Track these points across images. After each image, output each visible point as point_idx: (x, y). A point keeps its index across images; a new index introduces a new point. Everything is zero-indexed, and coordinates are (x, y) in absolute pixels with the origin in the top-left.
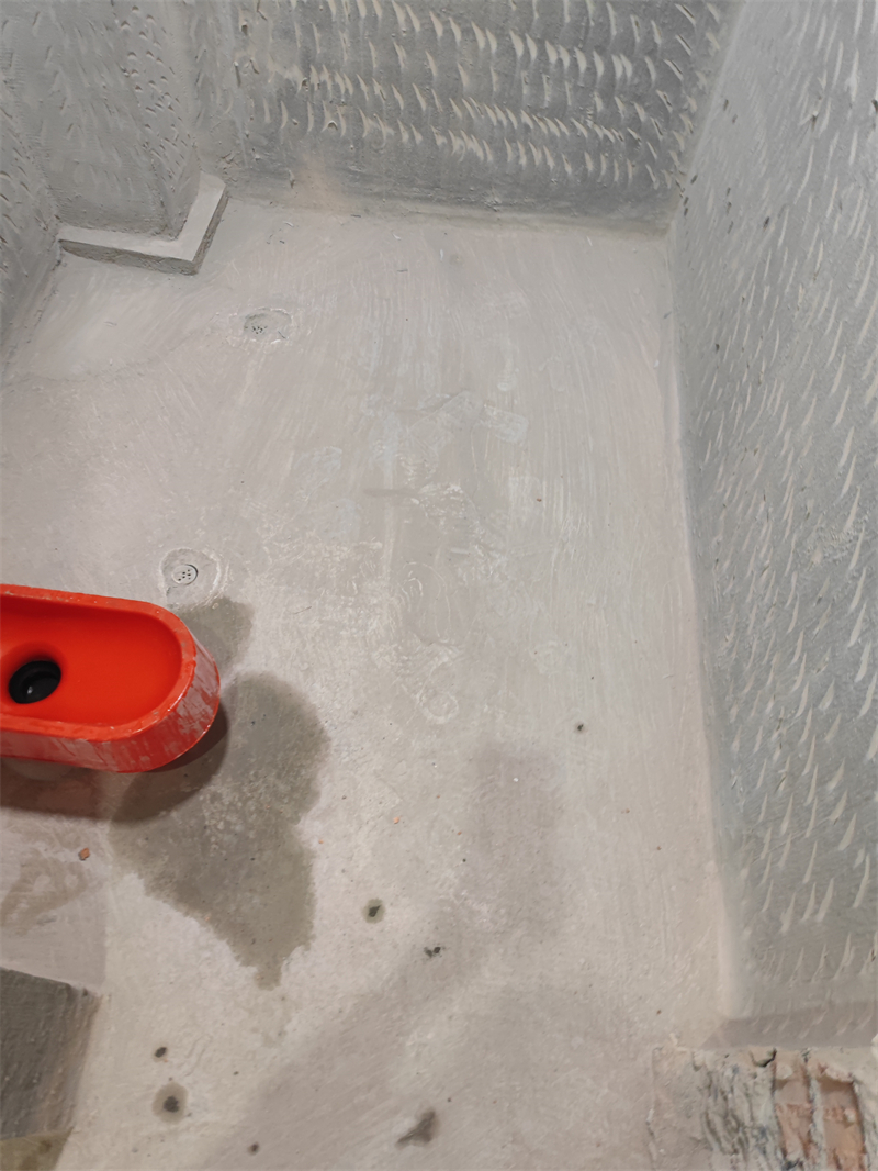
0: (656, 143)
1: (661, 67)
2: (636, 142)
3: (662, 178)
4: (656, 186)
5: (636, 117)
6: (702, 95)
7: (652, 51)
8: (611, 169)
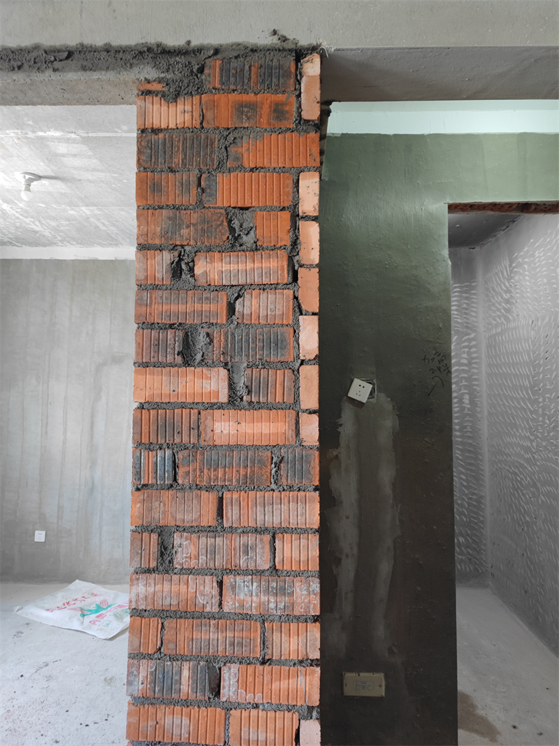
0: (476, 559)
1: (471, 538)
2: (471, 559)
3: (481, 569)
4: (480, 571)
5: (468, 552)
6: (485, 545)
7: (468, 535)
8: (465, 567)
